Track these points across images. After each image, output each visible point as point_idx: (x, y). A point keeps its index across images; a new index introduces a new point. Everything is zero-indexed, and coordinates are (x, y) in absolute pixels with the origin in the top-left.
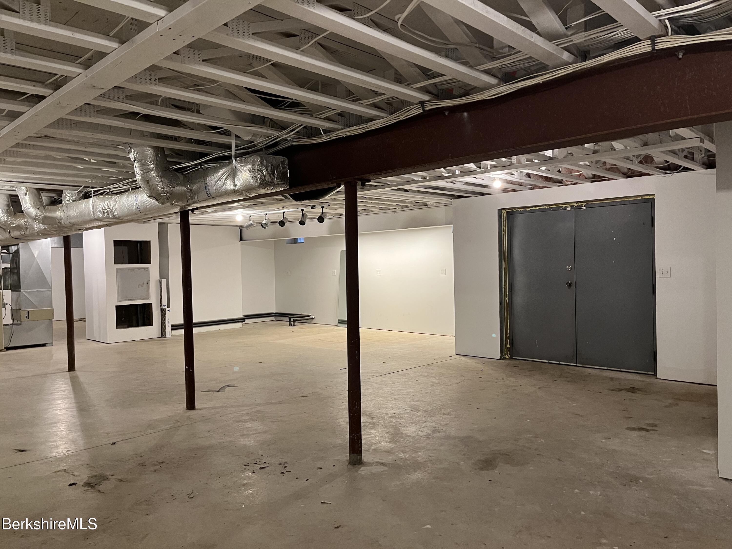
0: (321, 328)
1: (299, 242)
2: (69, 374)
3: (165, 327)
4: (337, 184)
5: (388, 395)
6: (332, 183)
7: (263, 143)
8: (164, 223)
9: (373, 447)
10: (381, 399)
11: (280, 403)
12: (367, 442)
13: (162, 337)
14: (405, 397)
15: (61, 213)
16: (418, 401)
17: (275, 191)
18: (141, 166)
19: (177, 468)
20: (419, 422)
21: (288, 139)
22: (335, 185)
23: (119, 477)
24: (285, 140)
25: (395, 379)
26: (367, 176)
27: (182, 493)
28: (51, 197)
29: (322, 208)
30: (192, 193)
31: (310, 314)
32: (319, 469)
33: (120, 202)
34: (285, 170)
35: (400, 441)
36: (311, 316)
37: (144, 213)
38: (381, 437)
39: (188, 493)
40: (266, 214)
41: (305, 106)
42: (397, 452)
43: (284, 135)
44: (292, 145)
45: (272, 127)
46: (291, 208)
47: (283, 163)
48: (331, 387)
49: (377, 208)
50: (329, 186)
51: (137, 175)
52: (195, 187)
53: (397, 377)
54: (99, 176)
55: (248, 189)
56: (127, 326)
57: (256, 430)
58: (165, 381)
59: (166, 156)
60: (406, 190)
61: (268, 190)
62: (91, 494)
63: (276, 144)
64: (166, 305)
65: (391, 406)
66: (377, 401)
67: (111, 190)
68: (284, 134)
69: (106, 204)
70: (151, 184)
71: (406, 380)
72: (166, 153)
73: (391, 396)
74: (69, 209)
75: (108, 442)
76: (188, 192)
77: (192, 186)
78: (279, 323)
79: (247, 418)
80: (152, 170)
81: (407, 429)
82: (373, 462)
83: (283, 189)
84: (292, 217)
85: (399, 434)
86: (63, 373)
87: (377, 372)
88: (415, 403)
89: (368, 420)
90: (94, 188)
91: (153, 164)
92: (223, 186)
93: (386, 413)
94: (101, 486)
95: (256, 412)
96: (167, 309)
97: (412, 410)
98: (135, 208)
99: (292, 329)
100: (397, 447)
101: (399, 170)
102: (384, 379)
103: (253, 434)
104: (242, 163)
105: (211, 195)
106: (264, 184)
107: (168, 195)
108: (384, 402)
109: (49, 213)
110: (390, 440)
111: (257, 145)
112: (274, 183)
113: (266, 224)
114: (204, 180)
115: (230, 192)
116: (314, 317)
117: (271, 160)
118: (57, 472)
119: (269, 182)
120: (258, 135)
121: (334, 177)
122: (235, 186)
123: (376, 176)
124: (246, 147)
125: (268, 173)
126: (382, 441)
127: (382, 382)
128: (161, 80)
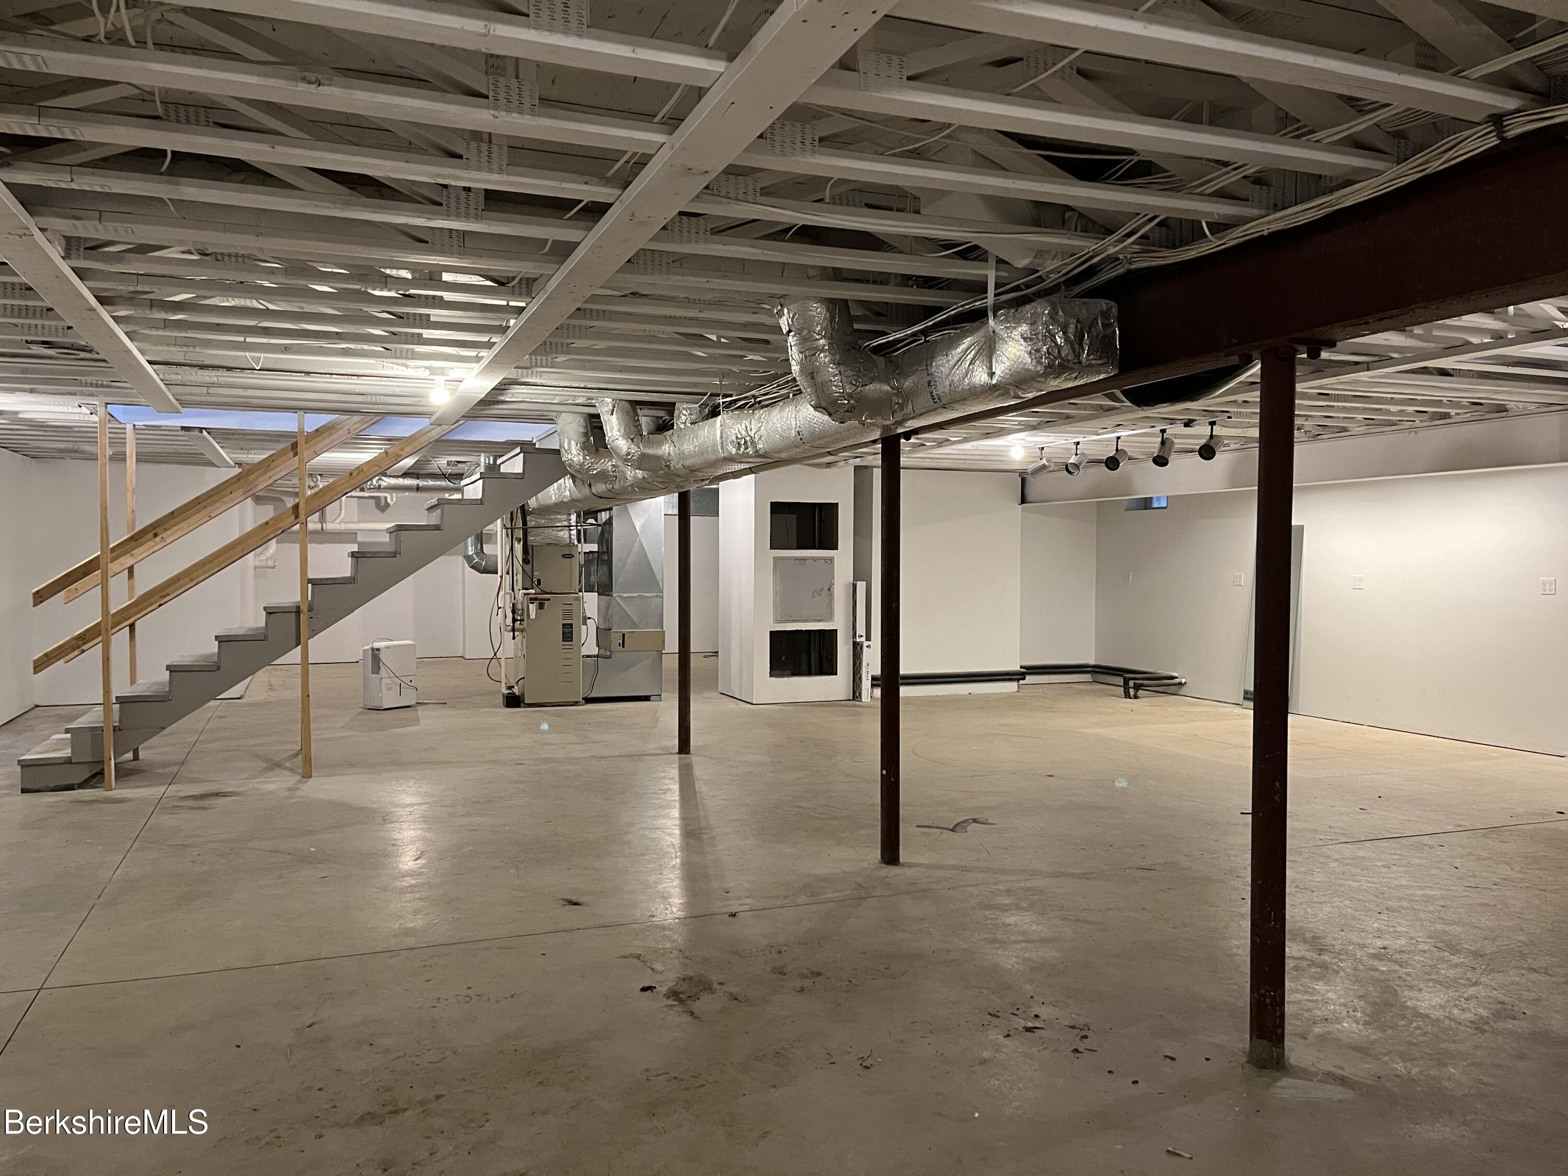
0: (1199, 709)
1: (1155, 505)
2: (680, 759)
3: (860, 679)
4: (1240, 357)
5: (1370, 897)
6: (1226, 356)
7: (1059, 272)
8: (866, 467)
9: (1317, 1030)
10: (1347, 902)
11: (1085, 876)
12: (1302, 1012)
13: (854, 699)
14: (1417, 907)
15: (670, 447)
16: (1457, 924)
17: (1082, 382)
18: (800, 344)
19: (847, 991)
20: (1455, 980)
21: (1121, 256)
22: (1234, 360)
23: (733, 990)
24: (1113, 259)
25: (1391, 856)
26: (1325, 332)
27: (849, 1053)
28: (658, 418)
29: (1212, 424)
30: (902, 396)
31: (1175, 674)
32: (1167, 1059)
33: (768, 422)
34: (1110, 330)
35: (1397, 1025)
36: (1177, 678)
37: (810, 444)
38: (1340, 1005)
39: (860, 1056)
40: (1078, 443)
41: (1168, 171)
42: (1385, 1055)
43: (1111, 247)
44: (1129, 272)
45: (1082, 231)
46: (1134, 427)
47: (1105, 315)
48: (1215, 856)
49: (1359, 421)
50: (1221, 364)
51: (793, 363)
52: (908, 383)
53: (1398, 852)
54: (735, 372)
55: (1020, 380)
56: (789, 672)
57: (1024, 933)
58: (848, 794)
59: (852, 319)
60: (1443, 373)
61: (1066, 380)
62: (676, 1017)
63: (1091, 272)
64: (864, 635)
65: (1375, 925)
66: (1338, 907)
67: (758, 400)
68: (1109, 245)
69: (744, 427)
70: (819, 379)
71: (1423, 862)
72: (852, 313)
73: (1379, 900)
74: (682, 440)
75: (724, 910)
76: (894, 394)
77: (902, 380)
78: (1104, 690)
79: (1006, 902)
80: (822, 351)
81: (1420, 996)
82: (1314, 1069)
83: (1102, 377)
84: (1139, 447)
85: (1392, 1005)
86: (670, 756)
87: (1341, 831)
88: (1447, 929)
89: (1307, 955)
90: (725, 396)
91: (824, 337)
92: (967, 376)
93: (1360, 942)
94: (697, 1001)
95: (1028, 889)
96: (866, 644)
97: (1439, 945)
98: (793, 433)
99: (1129, 706)
100: (1387, 1040)
101: (1421, 308)
102: (1361, 853)
103: (1016, 942)
104: (1008, 323)
105: (939, 399)
106: (1057, 367)
107: (852, 402)
108: (1357, 913)
109: (650, 447)
110: (1367, 1018)
111: (1047, 276)
112: (1080, 362)
113: (1077, 466)
114: (927, 365)
115: (979, 389)
116: (1183, 681)
117: (1077, 310)
118: (625, 957)
119: (1068, 361)
120: (1048, 252)
121: (1235, 341)
122: (992, 374)
123: (1351, 328)
124: (1023, 284)
125: (1067, 339)
126: (1344, 1018)
127: (1354, 859)
128: (827, 142)
